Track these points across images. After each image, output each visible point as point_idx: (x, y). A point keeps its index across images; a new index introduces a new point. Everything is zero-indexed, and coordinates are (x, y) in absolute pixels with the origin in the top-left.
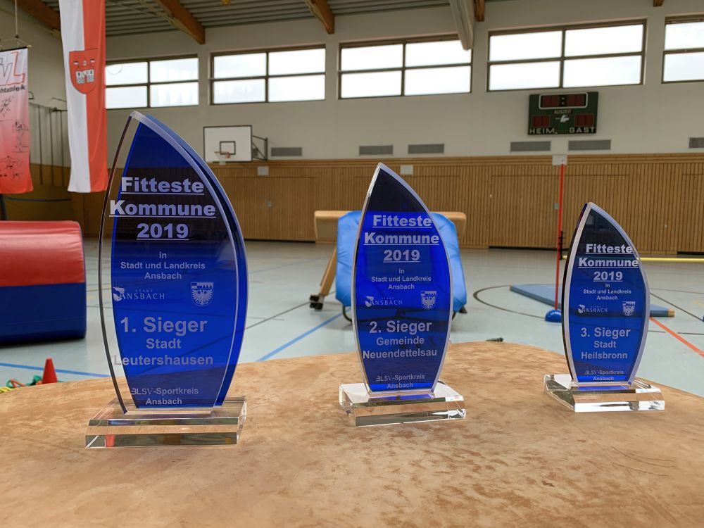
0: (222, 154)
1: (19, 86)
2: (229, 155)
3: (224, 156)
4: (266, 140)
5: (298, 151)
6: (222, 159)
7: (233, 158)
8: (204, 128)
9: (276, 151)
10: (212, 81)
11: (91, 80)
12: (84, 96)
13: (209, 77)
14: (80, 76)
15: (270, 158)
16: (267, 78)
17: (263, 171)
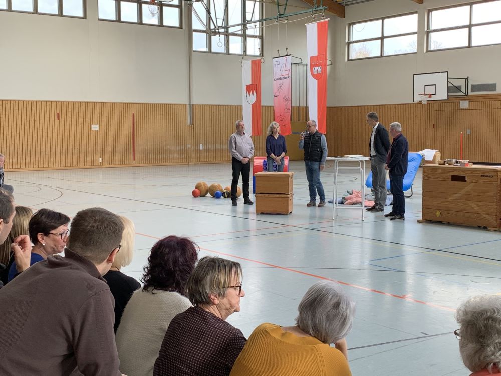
0: (426, 95)
1: (287, 76)
2: (430, 96)
3: (428, 96)
4: (468, 78)
5: (493, 87)
6: (425, 99)
7: (434, 98)
8: (414, 75)
9: (475, 88)
10: (428, 33)
11: (320, 72)
12: (317, 81)
13: (426, 29)
14: (315, 69)
15: (470, 93)
16: (470, 26)
17: (465, 104)
